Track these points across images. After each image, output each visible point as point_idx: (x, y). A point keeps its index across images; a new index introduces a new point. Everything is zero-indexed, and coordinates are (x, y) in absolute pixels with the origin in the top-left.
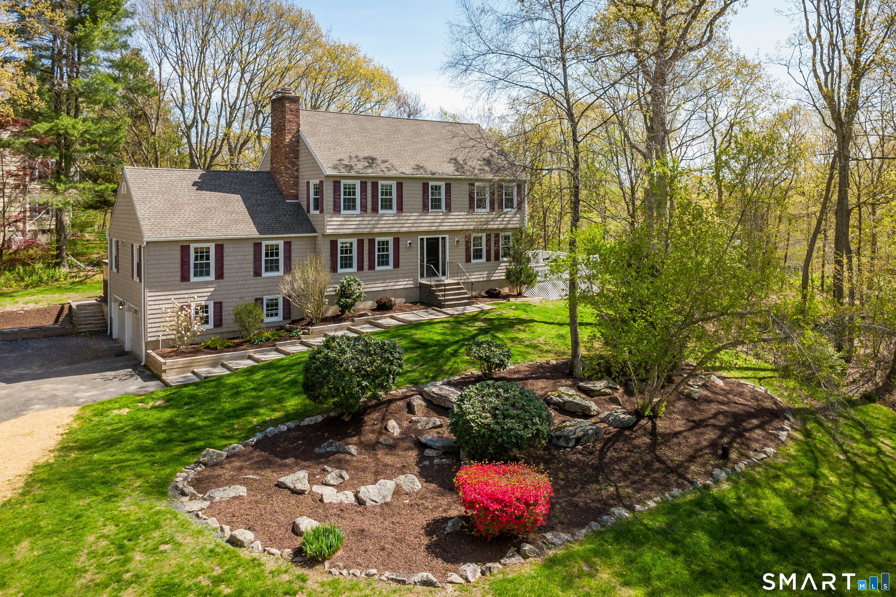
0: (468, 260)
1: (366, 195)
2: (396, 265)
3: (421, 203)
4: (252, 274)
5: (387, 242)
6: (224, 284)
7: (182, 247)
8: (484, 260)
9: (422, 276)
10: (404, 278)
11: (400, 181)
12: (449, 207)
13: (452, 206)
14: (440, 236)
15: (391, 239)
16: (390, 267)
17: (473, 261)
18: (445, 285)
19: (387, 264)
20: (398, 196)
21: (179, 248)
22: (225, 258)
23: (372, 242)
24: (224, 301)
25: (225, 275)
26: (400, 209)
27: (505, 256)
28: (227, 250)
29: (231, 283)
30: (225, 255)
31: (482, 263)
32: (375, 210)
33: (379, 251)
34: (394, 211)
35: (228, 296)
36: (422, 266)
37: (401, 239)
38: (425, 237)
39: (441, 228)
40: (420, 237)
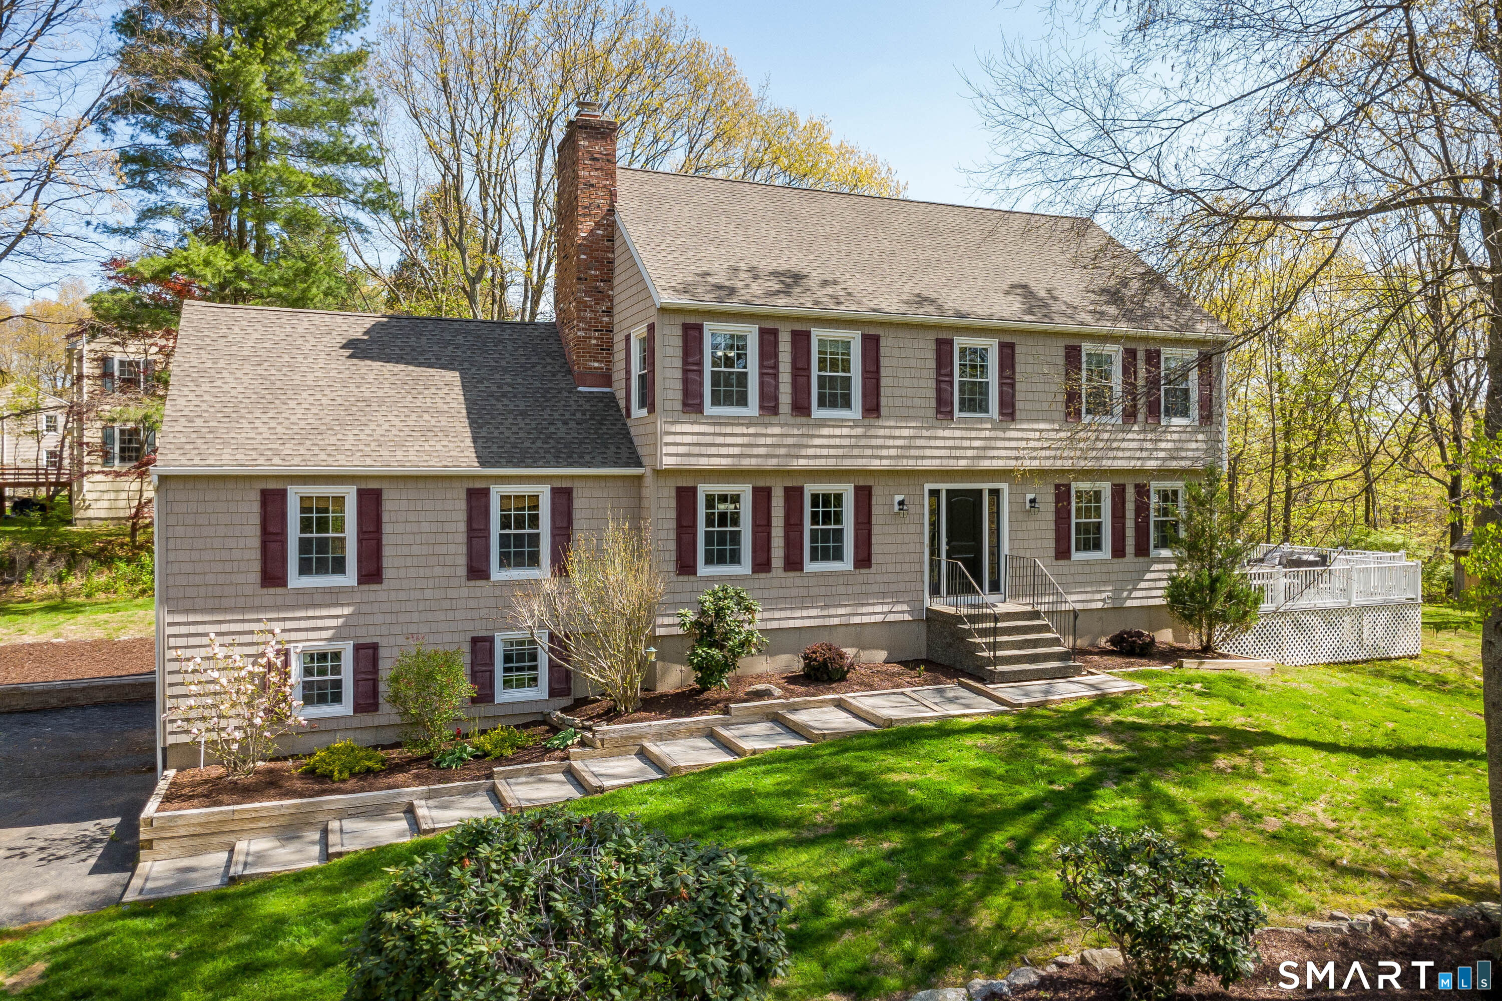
0: (1063, 553)
1: (776, 367)
2: (864, 560)
3: (932, 394)
4: (462, 571)
5: (839, 497)
6: (383, 596)
7: (265, 493)
8: (1106, 553)
9: (935, 591)
10: (884, 595)
11: (872, 331)
12: (1008, 410)
13: (1019, 405)
14: (986, 486)
15: (847, 490)
16: (847, 564)
17: (1076, 556)
18: (996, 618)
19: (838, 555)
20: (865, 371)
21: (254, 497)
22: (387, 528)
23: (793, 495)
24: (382, 642)
25: (387, 573)
26: (872, 408)
27: (1164, 543)
28: (391, 505)
29: (402, 596)
30: (385, 518)
31: (1102, 562)
32: (801, 408)
33: (815, 520)
34: (856, 412)
35: (397, 629)
36: (935, 566)
37: (877, 492)
38: (943, 487)
39: (986, 464)
40: (928, 486)
